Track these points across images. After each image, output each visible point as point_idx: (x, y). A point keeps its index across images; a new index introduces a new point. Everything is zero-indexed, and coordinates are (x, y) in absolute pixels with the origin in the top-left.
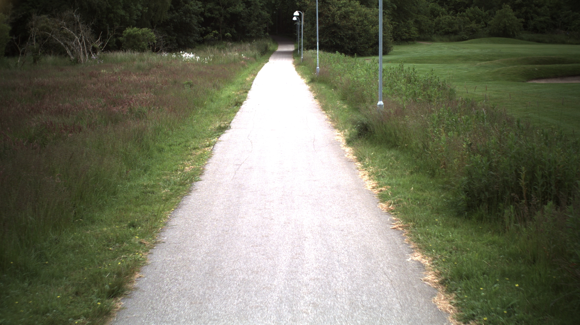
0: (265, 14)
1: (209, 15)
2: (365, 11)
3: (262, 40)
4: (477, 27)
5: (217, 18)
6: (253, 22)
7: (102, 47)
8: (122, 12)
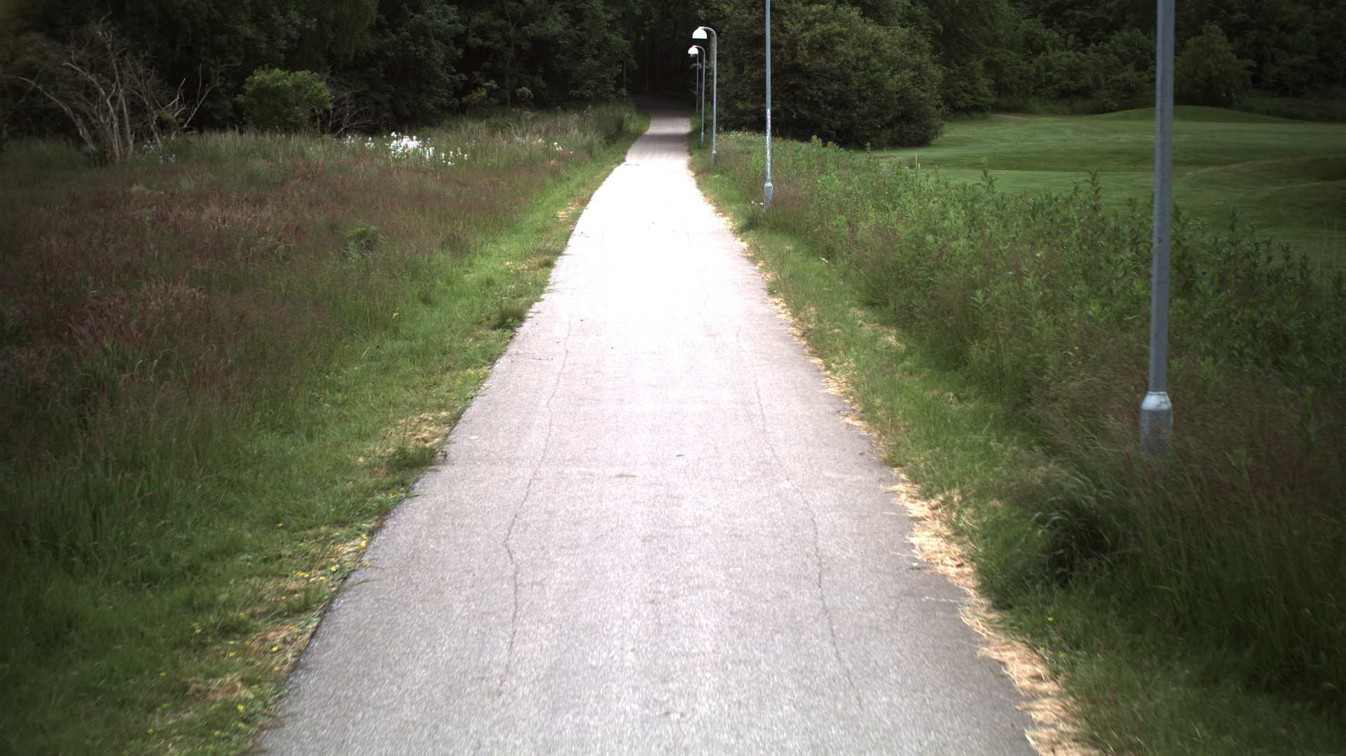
0: (617, 39)
1: (479, 41)
2: (873, 33)
3: (610, 106)
4: (1139, 80)
5: (499, 50)
6: (587, 60)
7: (183, 120)
8: (249, 30)
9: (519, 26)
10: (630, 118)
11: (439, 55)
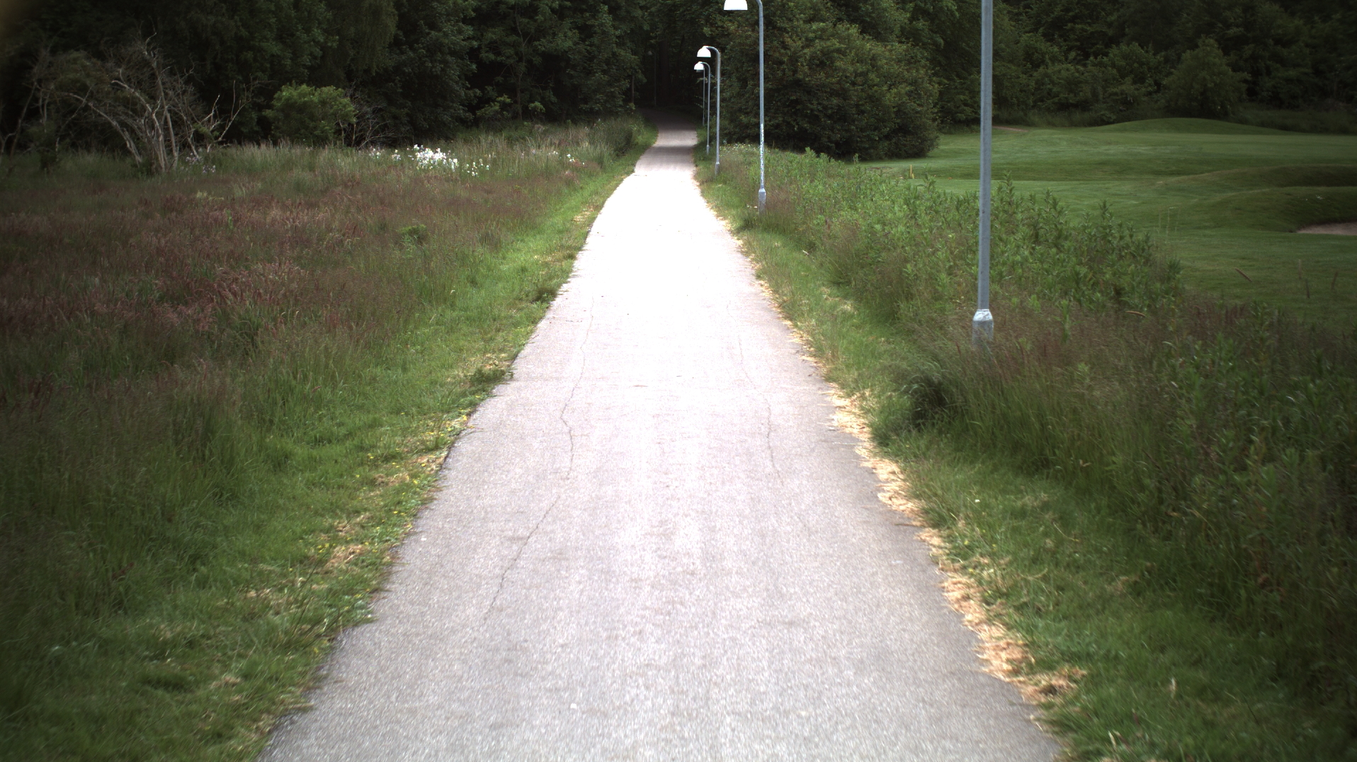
0: (625, 54)
1: (492, 56)
2: (871, 50)
3: (619, 120)
4: (1136, 92)
5: (511, 65)
6: (597, 75)
7: (218, 134)
8: (274, 47)
9: (530, 42)
10: (639, 131)
11: (454, 72)
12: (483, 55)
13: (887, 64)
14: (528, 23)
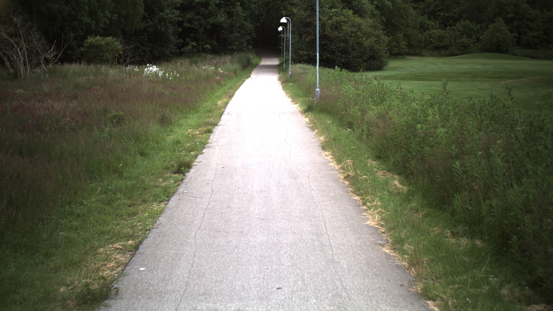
0: (247, 24)
1: (189, 25)
2: (358, 21)
3: (244, 53)
4: (469, 42)
5: (197, 29)
6: (235, 34)
7: (55, 58)
8: (87, 19)
9: (205, 19)
10: (253, 58)
11: (171, 30)
12: (185, 24)
13: (365, 28)
14: (205, 10)
